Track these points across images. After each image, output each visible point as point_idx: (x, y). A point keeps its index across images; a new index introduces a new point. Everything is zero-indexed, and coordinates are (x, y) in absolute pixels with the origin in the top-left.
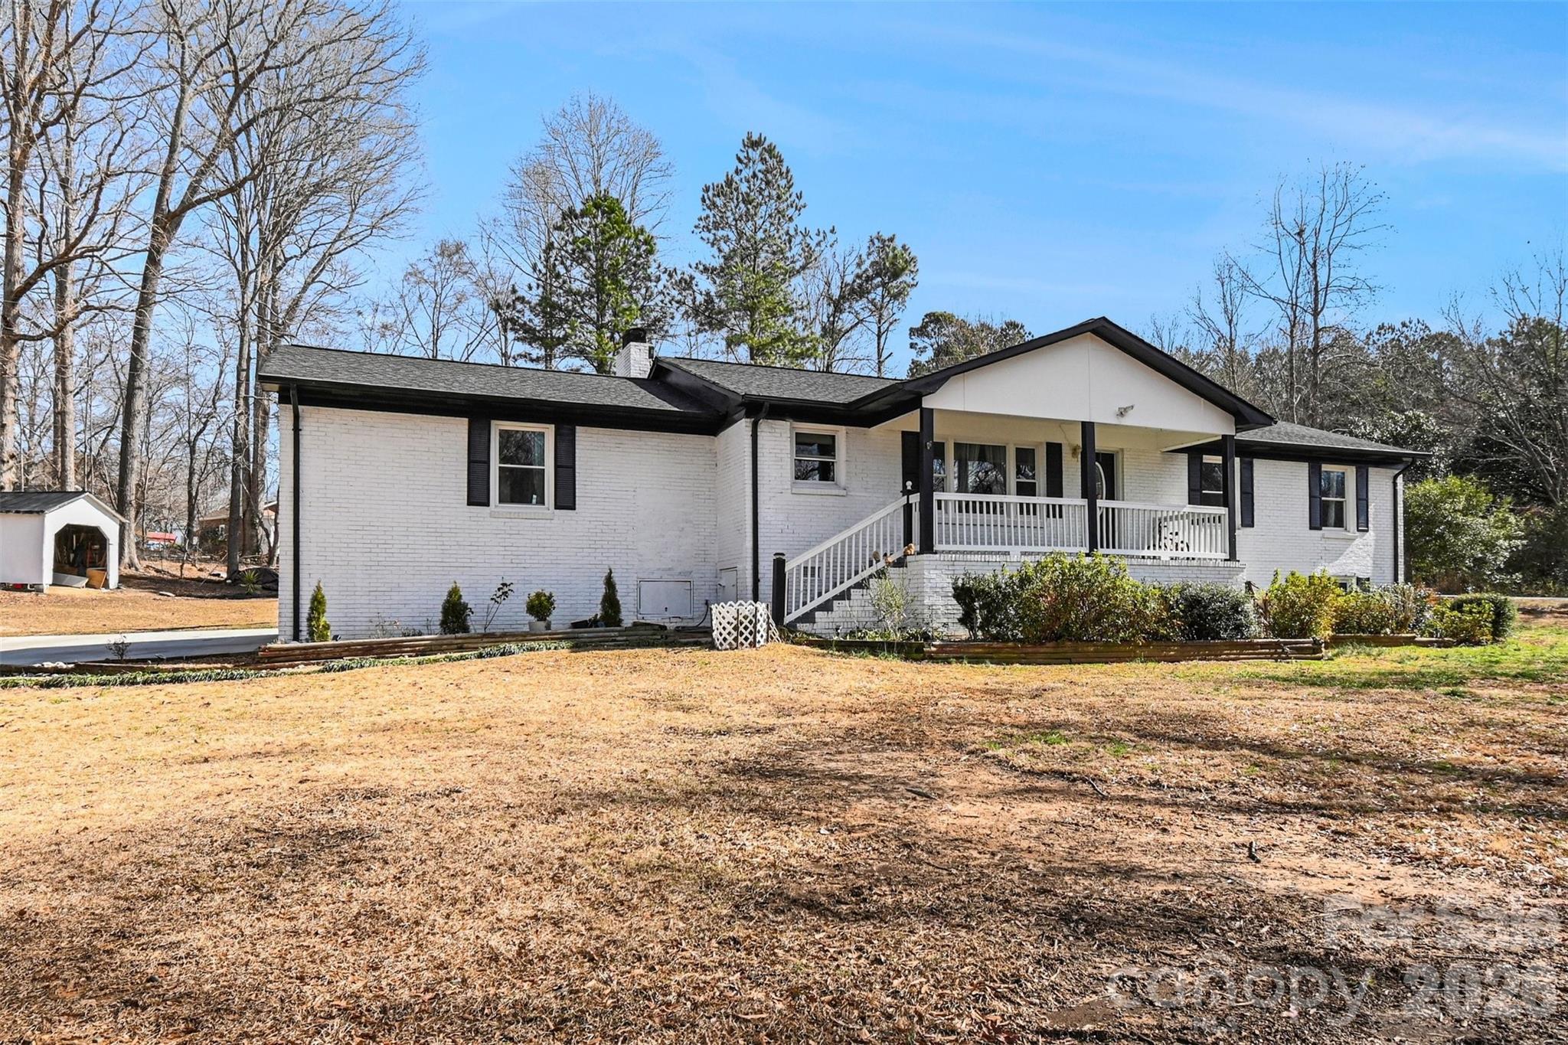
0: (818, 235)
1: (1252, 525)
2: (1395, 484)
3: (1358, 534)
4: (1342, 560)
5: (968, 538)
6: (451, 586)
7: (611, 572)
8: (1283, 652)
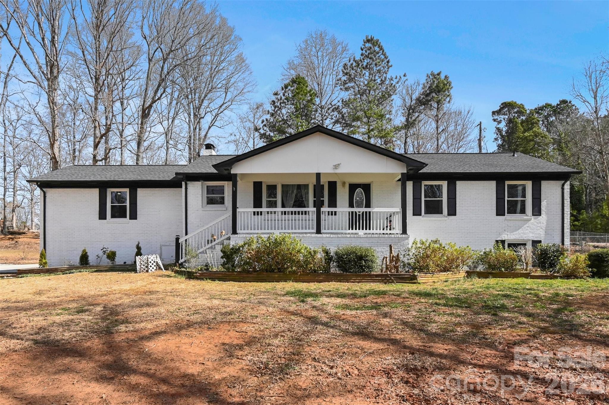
0: (396, 78)
1: (455, 215)
2: (563, 189)
3: (533, 217)
4: (520, 231)
5: (285, 226)
6: (84, 249)
7: (139, 243)
8: (391, 279)
